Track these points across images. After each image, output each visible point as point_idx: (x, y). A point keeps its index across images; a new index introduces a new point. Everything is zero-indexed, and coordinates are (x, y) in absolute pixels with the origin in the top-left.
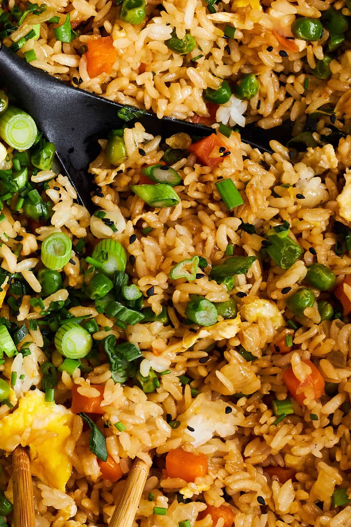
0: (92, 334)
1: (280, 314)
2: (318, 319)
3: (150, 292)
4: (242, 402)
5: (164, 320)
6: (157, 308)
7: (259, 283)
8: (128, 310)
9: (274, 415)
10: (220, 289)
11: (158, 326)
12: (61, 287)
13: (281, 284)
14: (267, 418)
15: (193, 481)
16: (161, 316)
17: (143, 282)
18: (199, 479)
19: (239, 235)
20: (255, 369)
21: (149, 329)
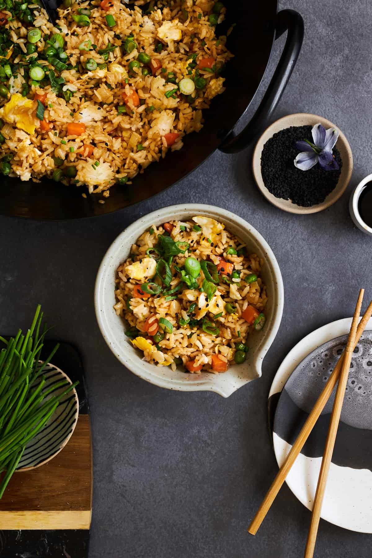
0: (45, 72)
1: (126, 72)
2: (141, 74)
3: (71, 55)
4: (105, 106)
5: (76, 69)
6: (74, 64)
7: (119, 58)
8: (61, 62)
9: (118, 111)
10: (100, 57)
11: (73, 71)
12: (35, 52)
13: (126, 58)
14: (114, 112)
15: (80, 135)
16: (75, 67)
17: (68, 52)
18: (83, 134)
19: (114, 40)
20: (112, 93)
21: (70, 72)
